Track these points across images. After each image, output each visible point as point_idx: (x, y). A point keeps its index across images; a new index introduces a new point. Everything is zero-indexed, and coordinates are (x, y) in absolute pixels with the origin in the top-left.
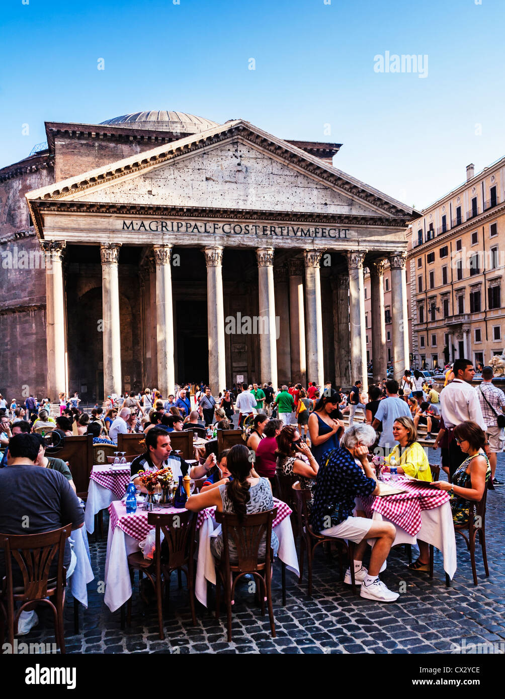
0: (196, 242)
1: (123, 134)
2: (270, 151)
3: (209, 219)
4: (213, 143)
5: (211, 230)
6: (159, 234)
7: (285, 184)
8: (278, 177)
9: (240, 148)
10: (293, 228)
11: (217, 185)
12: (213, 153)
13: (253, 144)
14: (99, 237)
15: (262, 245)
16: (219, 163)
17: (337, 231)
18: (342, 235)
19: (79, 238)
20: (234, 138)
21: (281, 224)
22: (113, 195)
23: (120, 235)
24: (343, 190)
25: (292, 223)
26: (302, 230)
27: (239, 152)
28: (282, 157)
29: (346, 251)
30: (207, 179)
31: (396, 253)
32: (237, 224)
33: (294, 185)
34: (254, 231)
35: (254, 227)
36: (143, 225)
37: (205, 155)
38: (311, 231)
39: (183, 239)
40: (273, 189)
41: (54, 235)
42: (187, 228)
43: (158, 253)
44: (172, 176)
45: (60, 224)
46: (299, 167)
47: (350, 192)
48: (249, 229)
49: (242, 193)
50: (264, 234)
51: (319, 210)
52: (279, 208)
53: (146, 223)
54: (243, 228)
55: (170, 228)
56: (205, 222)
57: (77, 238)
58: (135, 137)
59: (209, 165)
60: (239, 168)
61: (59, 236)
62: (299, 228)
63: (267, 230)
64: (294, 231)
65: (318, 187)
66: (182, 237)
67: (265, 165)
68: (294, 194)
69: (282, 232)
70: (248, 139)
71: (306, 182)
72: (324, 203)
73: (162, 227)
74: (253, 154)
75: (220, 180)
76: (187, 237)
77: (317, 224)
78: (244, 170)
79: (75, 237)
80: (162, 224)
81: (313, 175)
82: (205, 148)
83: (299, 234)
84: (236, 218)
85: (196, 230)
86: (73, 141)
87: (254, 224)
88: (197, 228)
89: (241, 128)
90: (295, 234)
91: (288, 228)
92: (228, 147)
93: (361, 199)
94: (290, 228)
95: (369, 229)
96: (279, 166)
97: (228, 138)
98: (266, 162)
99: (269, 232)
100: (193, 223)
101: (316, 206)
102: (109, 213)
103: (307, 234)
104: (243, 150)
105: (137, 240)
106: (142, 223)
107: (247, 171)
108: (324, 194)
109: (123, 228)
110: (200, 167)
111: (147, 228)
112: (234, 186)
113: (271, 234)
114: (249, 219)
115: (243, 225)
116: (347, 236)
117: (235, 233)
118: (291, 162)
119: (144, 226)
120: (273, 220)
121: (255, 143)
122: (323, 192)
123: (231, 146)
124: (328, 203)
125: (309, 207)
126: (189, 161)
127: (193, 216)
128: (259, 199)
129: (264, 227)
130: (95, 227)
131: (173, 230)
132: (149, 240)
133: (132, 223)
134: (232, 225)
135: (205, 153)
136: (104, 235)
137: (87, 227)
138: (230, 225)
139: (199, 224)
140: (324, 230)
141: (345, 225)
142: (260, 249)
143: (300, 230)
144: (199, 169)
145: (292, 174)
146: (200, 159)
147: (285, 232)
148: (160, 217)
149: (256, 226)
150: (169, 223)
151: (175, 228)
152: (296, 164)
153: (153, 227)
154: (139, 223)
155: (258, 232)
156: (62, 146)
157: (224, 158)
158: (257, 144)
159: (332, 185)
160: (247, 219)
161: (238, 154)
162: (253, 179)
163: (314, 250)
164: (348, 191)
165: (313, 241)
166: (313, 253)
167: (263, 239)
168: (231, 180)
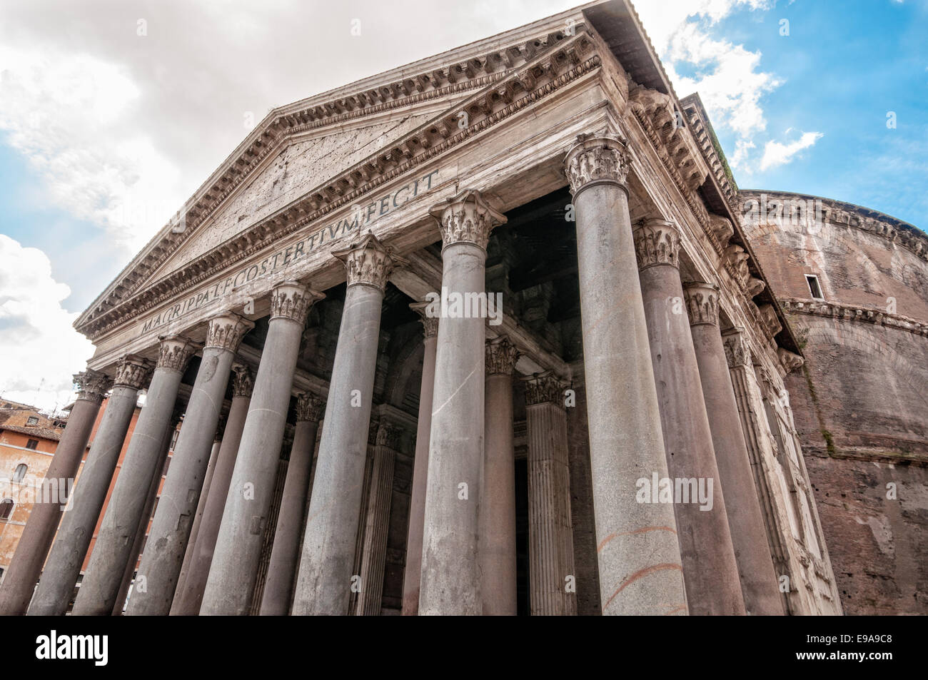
0: (199, 319)
2: (318, 126)
3: (219, 275)
4: (254, 167)
7: (334, 161)
8: (327, 158)
11: (248, 221)
13: (301, 135)
20: (280, 144)
21: (310, 230)
27: (286, 158)
30: (240, 219)
33: (348, 153)
40: (316, 180)
44: (207, 239)
46: (355, 120)
47: (442, 95)
59: (247, 200)
60: (277, 179)
67: (314, 153)
70: (294, 133)
71: (368, 135)
74: (303, 148)
75: (254, 210)
81: (376, 116)
82: (245, 180)
84: (247, 255)
96: (334, 140)
97: (270, 150)
98: (316, 148)
102: (133, 316)
108: (395, 135)
112: (267, 208)
114: (263, 247)
116: (433, 185)
121: (301, 131)
122: (394, 132)
123: (280, 157)
126: (229, 208)
132: (156, 338)
135: (248, 187)
136: (123, 349)
141: (423, 165)
142: (272, 293)
144: (235, 213)
145: (350, 138)
148: (173, 299)
158: (304, 130)
160: (260, 249)
162: (292, 182)
165: (359, 234)
166: (351, 258)
167: (279, 273)
168: (265, 203)
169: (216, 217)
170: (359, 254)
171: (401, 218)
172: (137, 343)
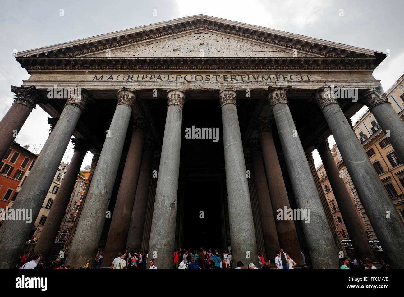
0: (158, 87)
2: (227, 33)
3: (171, 71)
4: (181, 32)
5: (174, 80)
6: (123, 82)
8: (235, 47)
9: (203, 35)
10: (253, 76)
11: (182, 53)
12: (181, 38)
14: (68, 86)
16: (186, 43)
17: (299, 76)
18: (305, 79)
20: (198, 29)
21: (240, 72)
23: (88, 84)
25: (252, 71)
26: (263, 77)
28: (237, 35)
30: (174, 50)
31: (371, 90)
32: (198, 74)
33: (250, 50)
35: (215, 77)
36: (111, 77)
38: (272, 77)
39: (146, 86)
42: (151, 78)
43: (119, 96)
46: (252, 40)
47: (303, 50)
48: (210, 77)
50: (224, 81)
53: (115, 76)
55: (135, 79)
56: (168, 74)
59: (177, 44)
62: (258, 76)
63: (227, 78)
64: (254, 78)
65: (271, 50)
66: (144, 84)
67: (224, 42)
69: (242, 79)
70: (209, 29)
71: (260, 49)
73: (129, 78)
74: (214, 37)
75: (186, 50)
76: (149, 85)
77: (276, 71)
78: (206, 44)
80: (129, 76)
81: (265, 43)
82: (175, 34)
83: (260, 79)
84: (197, 69)
85: (159, 80)
87: (215, 74)
88: (160, 78)
89: (201, 19)
90: (256, 80)
91: (248, 76)
92: (194, 35)
94: (250, 76)
95: (333, 74)
96: (236, 42)
97: (193, 29)
98: (224, 40)
99: (229, 80)
100: (157, 75)
102: (84, 69)
103: (268, 79)
104: (206, 36)
105: (102, 87)
107: (208, 44)
109: (93, 80)
112: (197, 53)
113: (232, 81)
114: (209, 69)
115: (204, 76)
116: (311, 79)
117: (196, 80)
118: (245, 37)
120: (232, 69)
121: (214, 30)
123: (196, 34)
126: (161, 42)
127: (156, 68)
131: (137, 80)
132: (113, 87)
133: (102, 76)
134: (194, 75)
135: (175, 38)
136: (73, 84)
138: (192, 75)
139: (162, 75)
140: (285, 76)
141: (305, 71)
142: (221, 91)
143: (260, 77)
144: (169, 46)
145: (247, 45)
146: (171, 42)
147: (245, 79)
148: (128, 70)
149: (217, 76)
150: (135, 76)
151: (140, 79)
152: (249, 38)
153: (120, 78)
154: (109, 76)
155: (218, 79)
157: (190, 40)
158: (216, 30)
160: (207, 69)
161: (202, 38)
162: (213, 48)
163: (279, 89)
165: (275, 84)
166: (278, 92)
167: (224, 84)
168: (194, 50)
169: (152, 42)
170: (282, 92)
171: (299, 85)
172: (90, 84)
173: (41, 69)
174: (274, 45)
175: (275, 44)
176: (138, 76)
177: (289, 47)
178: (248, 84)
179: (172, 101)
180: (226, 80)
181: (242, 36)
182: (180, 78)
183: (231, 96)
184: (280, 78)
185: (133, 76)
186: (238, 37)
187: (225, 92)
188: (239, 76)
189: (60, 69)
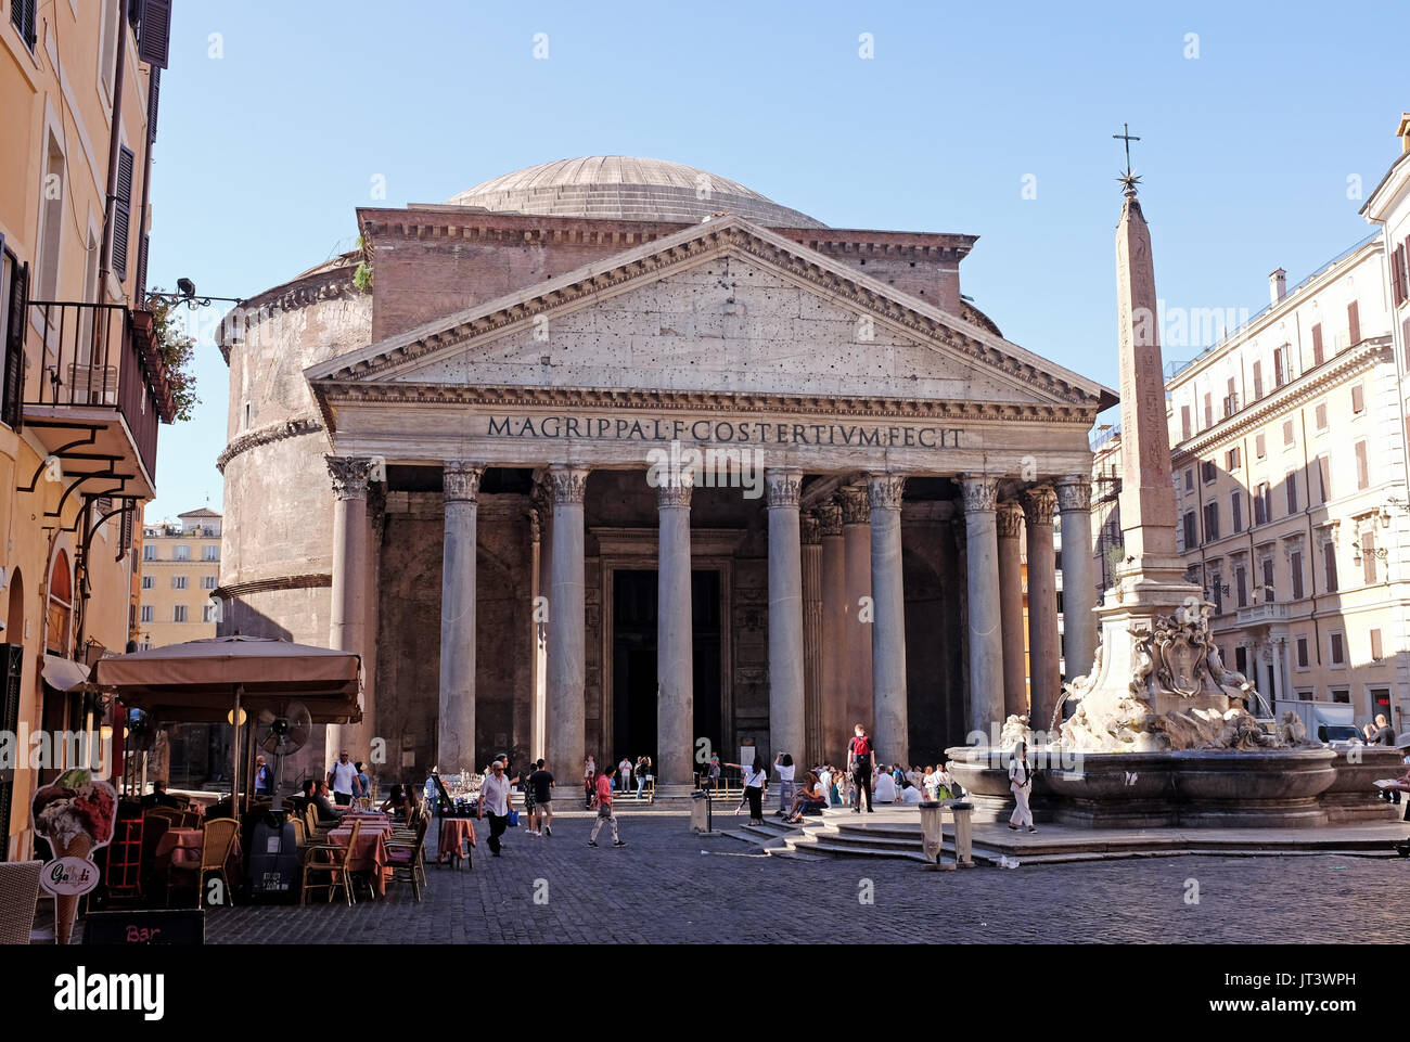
0: (637, 459)
1: (512, 226)
2: (795, 272)
3: (665, 412)
5: (669, 434)
6: (561, 444)
7: (827, 339)
8: (811, 324)
9: (733, 267)
10: (842, 428)
11: (682, 344)
12: (676, 279)
13: (760, 260)
14: (440, 450)
15: (775, 463)
16: (690, 300)
17: (938, 434)
18: (949, 442)
19: (403, 453)
20: (720, 249)
21: (816, 420)
22: (471, 368)
23: (482, 447)
24: (950, 348)
25: (841, 417)
26: (862, 432)
27: (730, 275)
28: (820, 284)
29: (960, 476)
30: (663, 332)
31: (1068, 478)
32: (723, 420)
33: (846, 339)
34: (759, 434)
35: (760, 427)
36: (529, 425)
37: (659, 284)
38: (881, 433)
39: (610, 453)
40: (801, 348)
41: (354, 448)
42: (619, 430)
43: (559, 481)
44: (592, 328)
45: (366, 425)
46: (855, 304)
47: (966, 352)
48: (749, 430)
49: (734, 359)
50: (779, 441)
51: (897, 390)
52: (810, 389)
53: (536, 421)
54: (736, 429)
55: (583, 431)
56: (656, 418)
57: (397, 453)
58: (536, 234)
59: (668, 304)
60: (731, 309)
61: (364, 449)
62: (854, 427)
63: (785, 433)
64: (844, 434)
65: (897, 343)
66: (607, 449)
67: (785, 300)
68: (846, 358)
69: (818, 436)
70: (750, 252)
72: (909, 374)
73: (568, 428)
74: (759, 279)
75: (691, 332)
76: (617, 449)
77: (893, 419)
78: (740, 311)
79: (394, 450)
80: (568, 424)
81: (886, 319)
82: (661, 271)
83: (855, 439)
84: (721, 409)
85: (636, 434)
86: (411, 244)
87: (758, 422)
88: (640, 432)
89: (733, 230)
90: (847, 441)
91: (832, 427)
92: (707, 267)
93: (989, 367)
94: (836, 429)
95: (1009, 428)
96: (815, 303)
97: (706, 250)
98: (787, 295)
99: (790, 438)
100: (631, 421)
101: (892, 382)
102: (464, 402)
103: (872, 440)
104: (739, 272)
105: (517, 456)
106: (528, 421)
107: (745, 313)
108: (907, 357)
109: (490, 433)
110: (649, 309)
111: (538, 431)
112: (718, 344)
113: (795, 441)
114: (748, 410)
115: (735, 424)
116: (960, 444)
117: (720, 440)
118: (838, 293)
119: (531, 428)
120: (799, 412)
121: (763, 257)
122: (907, 354)
123: (715, 265)
124: (918, 375)
125: (877, 384)
126: (626, 297)
127: (631, 407)
128: (771, 370)
129: (779, 426)
130: (434, 430)
131: (589, 435)
132: (541, 456)
133: (507, 421)
134: (714, 424)
135: (660, 281)
136: (450, 447)
137: (419, 429)
138: (708, 423)
139: (643, 422)
140: (910, 433)
141: (955, 420)
142: (770, 472)
143: (857, 432)
144: (647, 313)
145: (841, 317)
146: (650, 293)
147: (825, 437)
148: (565, 409)
149: (763, 425)
150: (582, 421)
151: (595, 432)
152: (848, 297)
153: (550, 430)
154: (522, 422)
155: (766, 436)
156: (389, 253)
157: (699, 289)
158: (768, 260)
159: (927, 338)
160: (743, 410)
161: (729, 280)
162: (759, 329)
163: (888, 474)
164: (960, 350)
165: (885, 455)
166: (886, 481)
167: (778, 453)
168: (713, 333)
170: (894, 480)
171: (932, 461)
172: (489, 447)
173: (364, 400)
174: (904, 327)
175: (907, 324)
176: (589, 420)
177: (937, 339)
178: (829, 455)
179: (670, 497)
180: (783, 439)
181: (832, 289)
182: (681, 430)
183: (790, 487)
184: (897, 437)
185: (577, 423)
186: (823, 290)
187: (778, 477)
188: (811, 427)
189: (407, 401)
